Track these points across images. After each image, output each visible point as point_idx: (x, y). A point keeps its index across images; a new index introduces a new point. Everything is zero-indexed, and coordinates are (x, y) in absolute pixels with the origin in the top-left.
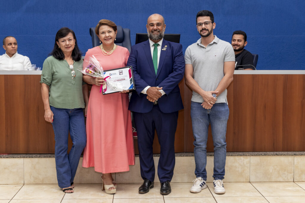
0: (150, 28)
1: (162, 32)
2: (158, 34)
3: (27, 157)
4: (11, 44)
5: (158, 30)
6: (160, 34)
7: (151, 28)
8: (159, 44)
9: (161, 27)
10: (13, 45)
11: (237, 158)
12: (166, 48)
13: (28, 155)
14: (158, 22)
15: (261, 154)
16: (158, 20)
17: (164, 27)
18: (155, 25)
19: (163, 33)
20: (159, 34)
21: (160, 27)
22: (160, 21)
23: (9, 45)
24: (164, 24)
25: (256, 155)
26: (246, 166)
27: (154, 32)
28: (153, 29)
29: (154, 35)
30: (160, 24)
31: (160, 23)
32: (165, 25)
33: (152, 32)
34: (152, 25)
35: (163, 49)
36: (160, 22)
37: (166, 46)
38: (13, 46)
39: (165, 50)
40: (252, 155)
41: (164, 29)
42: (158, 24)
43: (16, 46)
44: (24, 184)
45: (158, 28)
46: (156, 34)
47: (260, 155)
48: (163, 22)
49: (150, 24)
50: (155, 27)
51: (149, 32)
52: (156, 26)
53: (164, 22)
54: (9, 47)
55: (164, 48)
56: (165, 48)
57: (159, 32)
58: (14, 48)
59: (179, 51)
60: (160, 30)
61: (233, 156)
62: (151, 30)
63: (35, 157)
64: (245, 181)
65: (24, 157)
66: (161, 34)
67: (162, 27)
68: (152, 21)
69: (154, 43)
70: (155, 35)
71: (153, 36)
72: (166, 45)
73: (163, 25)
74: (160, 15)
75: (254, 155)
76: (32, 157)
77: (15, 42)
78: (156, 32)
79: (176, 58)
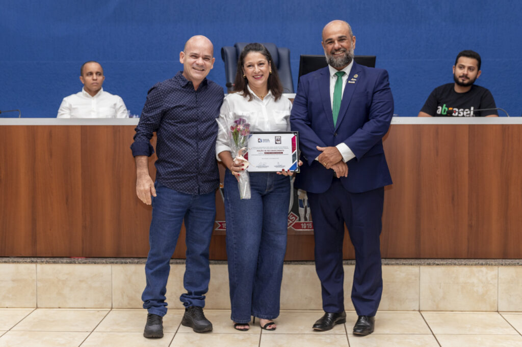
0: (327, 47)
1: (349, 51)
2: (343, 55)
3: (117, 263)
4: (91, 74)
5: (342, 49)
6: (347, 55)
7: (330, 47)
8: (345, 71)
9: (347, 43)
10: (94, 75)
11: (475, 269)
12: (356, 78)
13: (118, 260)
14: (340, 35)
15: (518, 263)
16: (340, 32)
17: (353, 41)
18: (336, 42)
19: (352, 53)
20: (345, 56)
21: (344, 44)
22: (343, 33)
23: (87, 75)
24: (352, 37)
25: (509, 264)
26: (491, 284)
27: (336, 53)
28: (333, 48)
29: (336, 58)
30: (343, 38)
31: (345, 37)
32: (354, 36)
33: (333, 54)
34: (331, 41)
35: (349, 82)
36: (344, 35)
37: (356, 76)
38: (95, 77)
39: (354, 82)
40: (502, 265)
41: (353, 45)
42: (341, 39)
43: (100, 78)
44: (112, 308)
45: (341, 46)
46: (340, 56)
47: (515, 264)
48: (349, 33)
49: (326, 41)
50: (337, 45)
51: (328, 54)
52: (338, 43)
53: (352, 33)
54: (89, 79)
55: (352, 79)
56: (354, 78)
57: (344, 51)
58: (96, 80)
59: (381, 83)
60: (345, 48)
61: (468, 265)
62: (330, 51)
63: (130, 263)
64: (489, 310)
65: (112, 263)
66: (349, 55)
67: (349, 43)
68: (330, 34)
69: (337, 71)
70: (339, 58)
71: (335, 60)
72: (357, 73)
73: (350, 38)
74: (342, 22)
75: (506, 265)
76: (126, 263)
77: (99, 71)
78: (339, 53)
79: (376, 95)
